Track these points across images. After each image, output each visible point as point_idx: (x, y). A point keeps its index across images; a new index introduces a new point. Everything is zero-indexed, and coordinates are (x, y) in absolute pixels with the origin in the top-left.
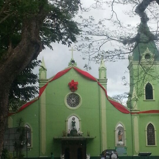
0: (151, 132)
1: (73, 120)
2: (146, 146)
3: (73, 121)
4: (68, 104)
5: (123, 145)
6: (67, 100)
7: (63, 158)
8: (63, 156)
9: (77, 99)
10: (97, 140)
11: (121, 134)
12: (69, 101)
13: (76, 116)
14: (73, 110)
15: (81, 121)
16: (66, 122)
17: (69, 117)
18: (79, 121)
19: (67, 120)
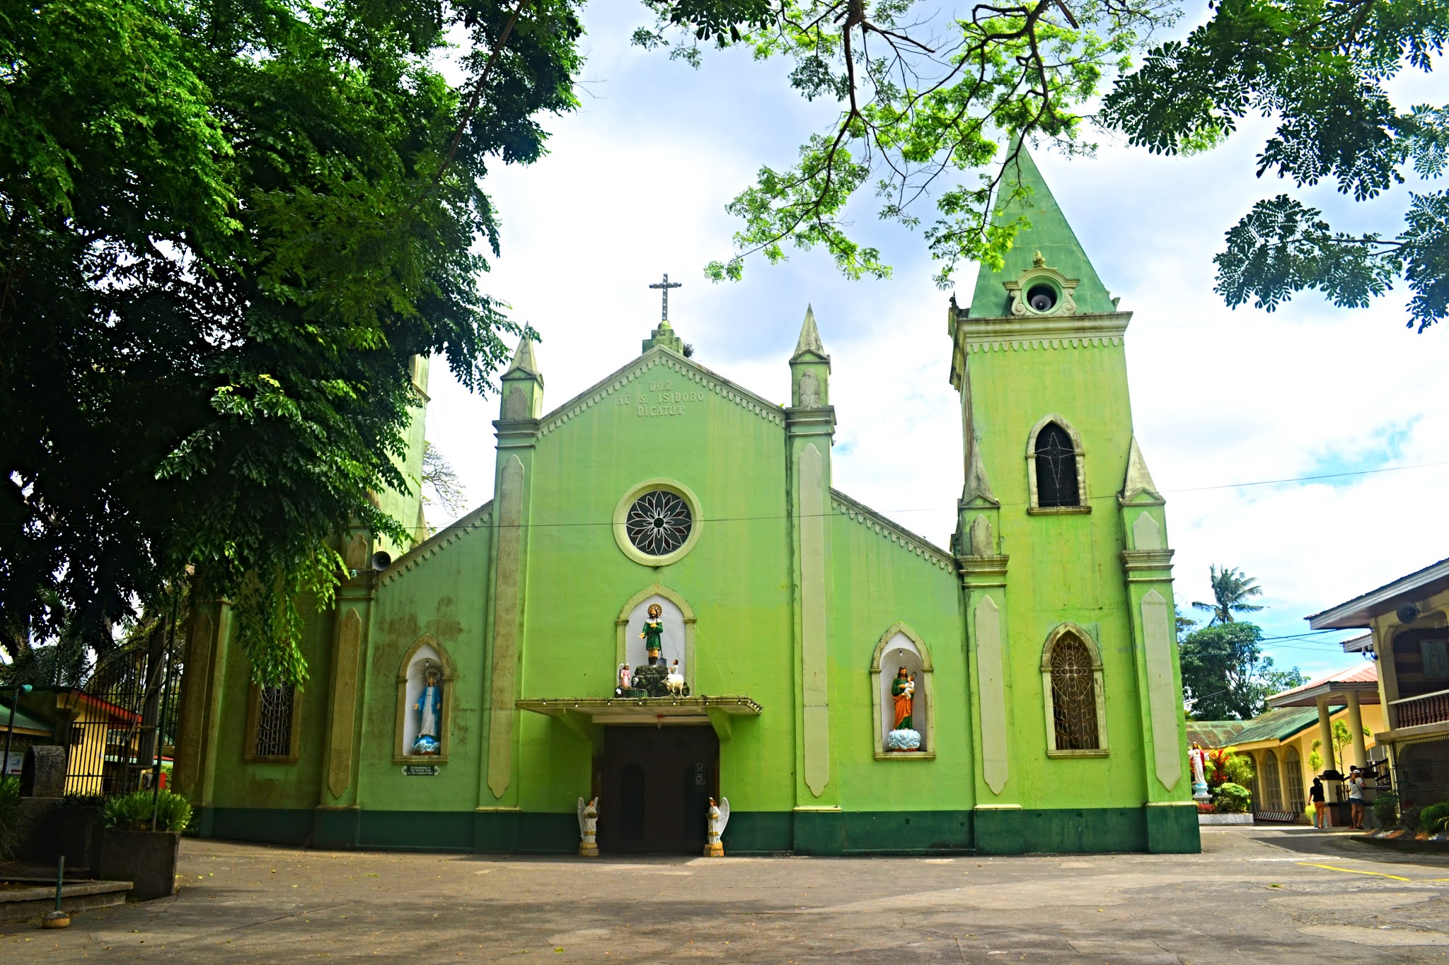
0: (1072, 679)
1: (652, 617)
2: (1049, 757)
3: (650, 621)
4: (633, 541)
5: (919, 750)
6: (630, 518)
7: (591, 816)
8: (592, 809)
9: (679, 514)
10: (773, 718)
11: (907, 691)
12: (639, 524)
13: (667, 599)
14: (656, 568)
15: (694, 622)
16: (620, 629)
17: (632, 603)
18: (686, 623)
19: (623, 617)
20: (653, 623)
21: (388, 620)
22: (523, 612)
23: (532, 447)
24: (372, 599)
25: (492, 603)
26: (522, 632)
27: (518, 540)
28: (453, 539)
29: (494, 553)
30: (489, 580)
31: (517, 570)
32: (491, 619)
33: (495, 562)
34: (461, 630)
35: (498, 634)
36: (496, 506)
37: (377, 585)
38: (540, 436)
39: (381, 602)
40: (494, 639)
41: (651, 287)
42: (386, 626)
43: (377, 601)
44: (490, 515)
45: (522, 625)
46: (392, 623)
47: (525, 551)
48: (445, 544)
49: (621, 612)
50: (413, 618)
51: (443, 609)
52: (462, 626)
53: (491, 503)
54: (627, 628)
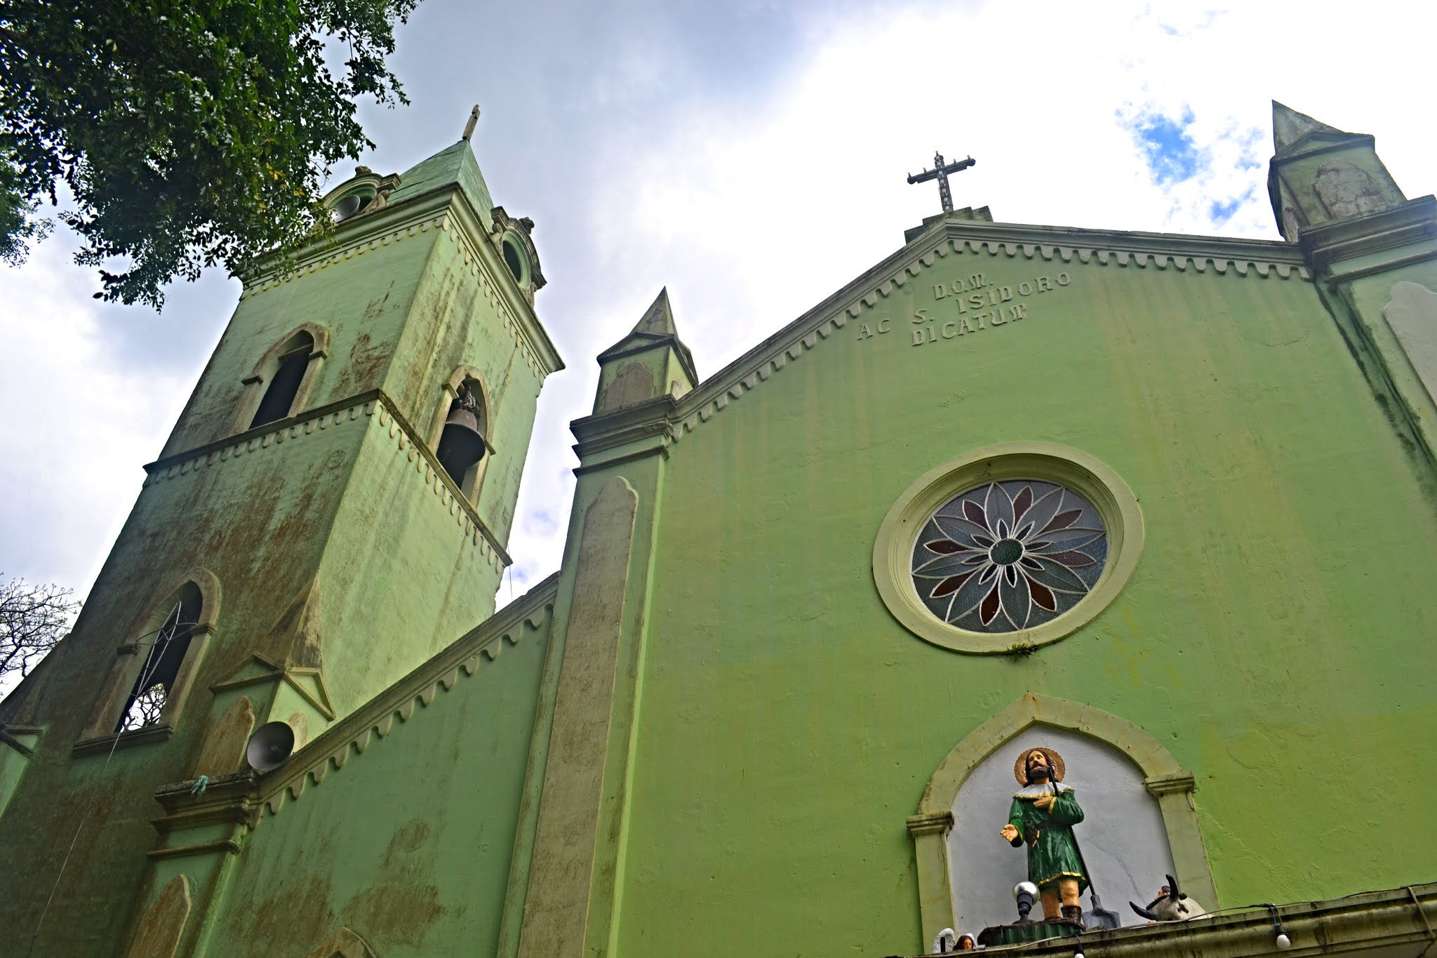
1: (1032, 783)
3: (1029, 794)
9: (1067, 518)
12: (949, 566)
13: (1075, 733)
14: (1019, 654)
15: (1187, 786)
16: (924, 846)
17: (957, 763)
18: (1154, 795)
19: (931, 808)
20: (1042, 793)
21: (258, 900)
22: (614, 835)
23: (660, 450)
24: (233, 849)
25: (529, 819)
26: (608, 893)
27: (613, 647)
28: (454, 678)
29: (549, 692)
30: (527, 760)
31: (604, 722)
32: (522, 863)
33: (548, 713)
34: (437, 911)
35: (537, 904)
36: (564, 587)
37: (253, 814)
38: (679, 432)
39: (253, 855)
40: (524, 923)
41: (911, 180)
42: (250, 919)
43: (244, 854)
44: (550, 608)
45: (609, 871)
46: (264, 911)
47: (632, 673)
48: (432, 693)
49: (923, 795)
50: (320, 889)
51: (401, 854)
52: (442, 900)
53: (554, 579)
54: (950, 843)
